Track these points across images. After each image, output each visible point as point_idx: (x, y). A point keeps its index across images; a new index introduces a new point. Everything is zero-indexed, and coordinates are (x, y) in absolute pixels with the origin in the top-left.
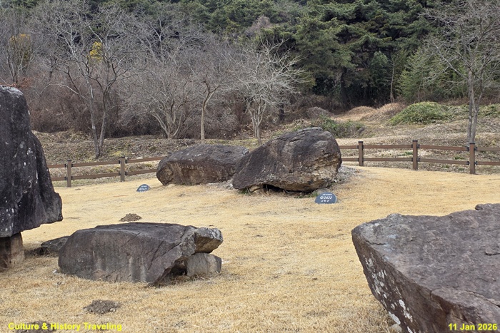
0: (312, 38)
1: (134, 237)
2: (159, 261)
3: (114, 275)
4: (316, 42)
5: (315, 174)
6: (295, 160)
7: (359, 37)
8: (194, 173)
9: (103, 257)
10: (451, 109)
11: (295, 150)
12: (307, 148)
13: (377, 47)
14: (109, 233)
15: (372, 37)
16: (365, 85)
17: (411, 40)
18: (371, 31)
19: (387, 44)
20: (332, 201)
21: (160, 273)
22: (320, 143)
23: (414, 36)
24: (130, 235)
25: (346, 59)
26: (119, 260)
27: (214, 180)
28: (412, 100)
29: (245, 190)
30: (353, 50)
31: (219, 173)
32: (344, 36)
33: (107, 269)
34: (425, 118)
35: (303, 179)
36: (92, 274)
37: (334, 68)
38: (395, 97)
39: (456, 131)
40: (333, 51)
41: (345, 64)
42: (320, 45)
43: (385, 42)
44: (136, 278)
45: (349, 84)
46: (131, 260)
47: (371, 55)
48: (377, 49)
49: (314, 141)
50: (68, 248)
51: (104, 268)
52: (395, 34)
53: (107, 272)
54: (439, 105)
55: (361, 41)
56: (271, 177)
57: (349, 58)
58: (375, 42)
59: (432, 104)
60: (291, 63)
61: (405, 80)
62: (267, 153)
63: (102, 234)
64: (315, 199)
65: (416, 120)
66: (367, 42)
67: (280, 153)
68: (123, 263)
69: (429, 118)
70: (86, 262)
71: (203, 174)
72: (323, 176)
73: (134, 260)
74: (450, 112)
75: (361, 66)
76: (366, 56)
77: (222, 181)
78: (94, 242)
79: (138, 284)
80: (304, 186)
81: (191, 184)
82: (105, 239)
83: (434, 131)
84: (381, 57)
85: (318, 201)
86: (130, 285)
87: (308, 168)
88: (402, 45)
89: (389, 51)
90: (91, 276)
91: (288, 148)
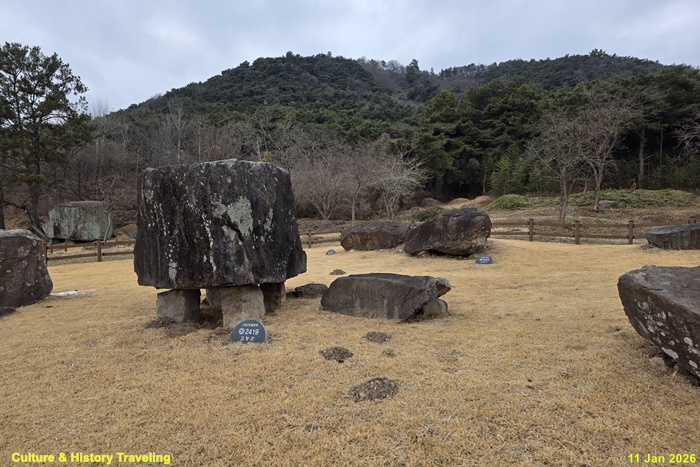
0: (425, 148)
1: (388, 284)
2: (410, 303)
3: (371, 313)
4: (429, 151)
5: (474, 241)
6: (458, 231)
7: (458, 147)
8: (370, 242)
9: (362, 299)
10: (531, 200)
11: (458, 224)
12: (469, 222)
13: (471, 155)
14: (367, 280)
15: (468, 148)
16: (462, 183)
17: (497, 150)
18: (467, 143)
19: (477, 153)
20: (490, 262)
21: (411, 312)
22: (479, 218)
23: (499, 147)
24: (385, 282)
25: (450, 163)
26: (376, 302)
27: (384, 247)
28: (499, 194)
29: (414, 254)
30: (454, 157)
31: (389, 242)
32: (448, 147)
33: (365, 308)
34: (512, 206)
35: (464, 246)
36: (351, 312)
37: (440, 170)
38: (487, 191)
39: (540, 215)
40: (440, 157)
41: (449, 167)
42: (432, 153)
43: (477, 151)
44: (390, 315)
45: (450, 182)
46: (385, 301)
47: (467, 161)
48: (472, 156)
49: (473, 217)
50: (332, 292)
51: (362, 307)
52: (484, 145)
53: (365, 310)
54: (522, 197)
55: (460, 151)
56: (437, 244)
57: (451, 163)
58: (471, 151)
59: (517, 196)
60: (418, 165)
61: (494, 179)
62: (434, 226)
63: (361, 281)
64: (474, 261)
65: (506, 207)
66: (464, 151)
67: (445, 226)
68: (378, 304)
69: (515, 206)
70: (347, 302)
71: (376, 243)
72: (479, 244)
73: (389, 302)
74: (530, 202)
75: (461, 169)
76: (463, 161)
77: (391, 247)
78: (354, 287)
79: (391, 321)
80: (464, 251)
81: (367, 250)
82: (364, 284)
83: (524, 214)
84: (474, 162)
85: (478, 262)
86: (386, 321)
87: (468, 237)
88: (490, 154)
89: (479, 158)
90: (351, 313)
91: (453, 222)
